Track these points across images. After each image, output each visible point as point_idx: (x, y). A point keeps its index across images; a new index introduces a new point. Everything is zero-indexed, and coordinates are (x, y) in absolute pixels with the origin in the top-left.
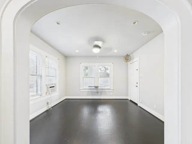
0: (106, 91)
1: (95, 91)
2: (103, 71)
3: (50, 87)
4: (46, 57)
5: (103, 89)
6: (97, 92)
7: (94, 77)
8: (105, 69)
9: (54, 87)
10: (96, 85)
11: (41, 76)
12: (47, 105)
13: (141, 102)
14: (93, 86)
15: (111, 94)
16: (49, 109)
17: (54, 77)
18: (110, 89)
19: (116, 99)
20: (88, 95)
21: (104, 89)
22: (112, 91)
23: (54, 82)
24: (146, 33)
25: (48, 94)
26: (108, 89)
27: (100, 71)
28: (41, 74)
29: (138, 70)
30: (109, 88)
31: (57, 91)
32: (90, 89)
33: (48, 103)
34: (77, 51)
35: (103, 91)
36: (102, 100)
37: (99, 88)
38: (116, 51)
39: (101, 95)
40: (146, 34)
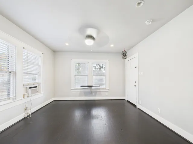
0: (101, 90)
1: (89, 91)
2: (97, 69)
3: (30, 88)
4: (24, 48)
5: (97, 89)
6: (91, 92)
7: (87, 76)
8: (99, 67)
9: (37, 87)
10: (90, 84)
11: (15, 74)
12: (25, 111)
13: (140, 103)
14: (87, 85)
15: (107, 94)
16: (28, 116)
17: (37, 74)
18: (105, 89)
19: (112, 100)
20: (80, 96)
21: (99, 89)
22: (108, 90)
23: (37, 81)
24: (151, 21)
25: (26, 96)
26: (103, 89)
27: (94, 69)
28: (15, 71)
29: (137, 67)
30: (104, 87)
31: (42, 92)
32: (83, 89)
33: (26, 109)
34: (67, 44)
35: (98, 91)
36: (97, 102)
37: (92, 87)
38: (112, 46)
39: (95, 95)
40: (151, 23)
